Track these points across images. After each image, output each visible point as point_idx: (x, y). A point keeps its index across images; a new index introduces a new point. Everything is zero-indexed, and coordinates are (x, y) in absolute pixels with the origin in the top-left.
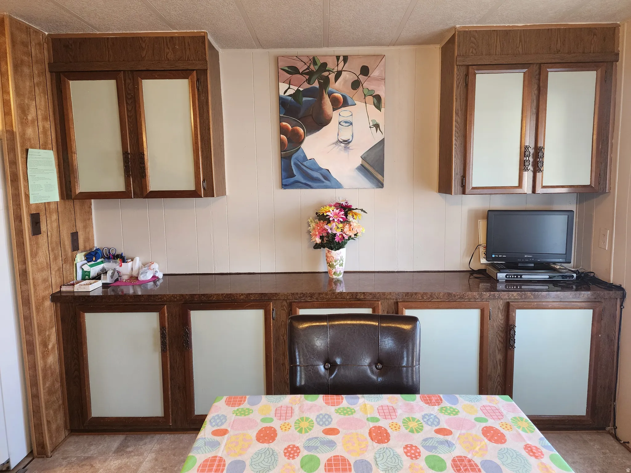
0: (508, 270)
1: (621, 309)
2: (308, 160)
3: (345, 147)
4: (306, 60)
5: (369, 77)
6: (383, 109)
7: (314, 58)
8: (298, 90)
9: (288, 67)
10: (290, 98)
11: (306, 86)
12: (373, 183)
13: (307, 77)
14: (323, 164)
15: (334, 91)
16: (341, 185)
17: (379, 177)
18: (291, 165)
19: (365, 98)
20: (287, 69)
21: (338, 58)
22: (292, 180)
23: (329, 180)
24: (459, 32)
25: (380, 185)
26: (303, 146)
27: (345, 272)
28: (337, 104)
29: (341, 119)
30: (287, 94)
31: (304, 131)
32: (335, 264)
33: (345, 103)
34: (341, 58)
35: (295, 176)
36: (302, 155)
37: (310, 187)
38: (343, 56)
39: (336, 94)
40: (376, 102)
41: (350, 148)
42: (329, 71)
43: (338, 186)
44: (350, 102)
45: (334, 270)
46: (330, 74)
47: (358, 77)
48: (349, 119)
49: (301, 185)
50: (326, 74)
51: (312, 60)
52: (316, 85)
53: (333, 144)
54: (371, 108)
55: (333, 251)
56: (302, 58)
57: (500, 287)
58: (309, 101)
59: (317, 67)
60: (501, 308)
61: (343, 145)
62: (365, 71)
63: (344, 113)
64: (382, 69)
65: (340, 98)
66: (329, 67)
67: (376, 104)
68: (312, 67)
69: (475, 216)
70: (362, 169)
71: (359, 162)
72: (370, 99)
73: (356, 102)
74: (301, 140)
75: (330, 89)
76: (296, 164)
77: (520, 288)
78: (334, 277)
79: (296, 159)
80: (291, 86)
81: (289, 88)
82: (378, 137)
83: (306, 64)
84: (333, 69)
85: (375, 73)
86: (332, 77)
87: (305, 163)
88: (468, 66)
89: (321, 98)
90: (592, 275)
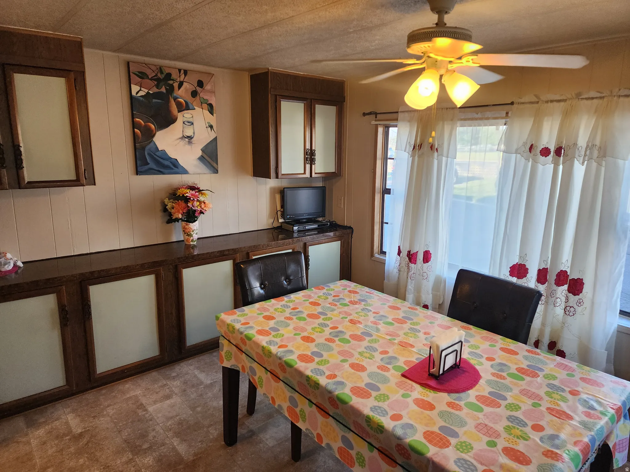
0: (298, 225)
1: (351, 238)
2: (159, 151)
3: (189, 142)
4: (154, 68)
5: (204, 89)
6: (214, 115)
7: (160, 68)
8: (148, 93)
9: (139, 72)
10: (141, 98)
11: (155, 90)
12: (210, 170)
13: (156, 83)
14: (172, 154)
15: (178, 96)
16: (187, 171)
17: (215, 165)
18: (145, 155)
19: (201, 105)
20: (137, 73)
21: (180, 70)
22: (146, 167)
23: (178, 168)
24: (271, 72)
25: (216, 171)
26: (154, 139)
27: (198, 239)
28: (182, 108)
29: (185, 119)
30: (139, 95)
31: (155, 126)
32: (192, 233)
33: (188, 108)
34: (182, 72)
35: (148, 164)
36: (155, 147)
37: (163, 173)
38: (184, 70)
39: (180, 100)
40: (209, 108)
41: (193, 142)
42: (173, 80)
43: (185, 172)
44: (191, 107)
45: (191, 239)
46: (174, 83)
47: (195, 88)
48: (191, 120)
49: (154, 171)
50: (171, 82)
51: (159, 69)
52: (163, 90)
53: (180, 138)
54: (207, 112)
55: (191, 224)
56: (150, 66)
57: (295, 235)
58: (158, 102)
59: (163, 76)
60: (302, 247)
61: (187, 140)
62: (200, 84)
63: (187, 115)
64: (212, 84)
65: (183, 103)
66: (174, 76)
67: (210, 110)
68: (159, 75)
69: (273, 191)
70: (202, 159)
71: (200, 153)
72: (205, 106)
73: (195, 107)
74: (152, 135)
75: (175, 95)
76: (149, 154)
77: (305, 235)
78: (192, 243)
79: (150, 150)
80: (142, 89)
81: (140, 90)
82: (213, 135)
83: (154, 72)
84: (177, 79)
85: (208, 87)
86: (176, 85)
87: (157, 153)
88: (276, 95)
89: (168, 101)
90: (335, 222)
